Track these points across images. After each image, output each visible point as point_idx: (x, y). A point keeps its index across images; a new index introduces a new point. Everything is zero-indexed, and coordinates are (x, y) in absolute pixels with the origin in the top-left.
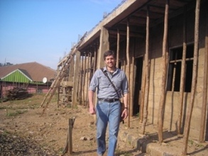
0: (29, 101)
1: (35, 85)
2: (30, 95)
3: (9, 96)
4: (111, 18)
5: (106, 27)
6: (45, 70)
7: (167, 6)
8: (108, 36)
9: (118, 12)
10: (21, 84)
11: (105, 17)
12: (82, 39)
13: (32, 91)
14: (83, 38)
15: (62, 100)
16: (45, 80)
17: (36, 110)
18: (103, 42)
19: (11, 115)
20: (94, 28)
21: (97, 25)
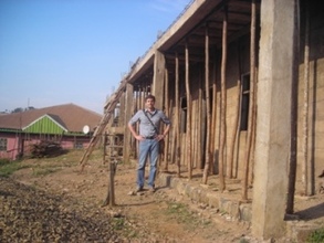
0: (64, 158)
1: (72, 137)
2: (65, 152)
3: (35, 152)
4: (166, 38)
5: (161, 50)
6: (86, 116)
7: (225, 23)
8: (164, 61)
9: (173, 31)
10: (52, 135)
11: (159, 38)
12: (134, 67)
13: (68, 145)
14: (135, 65)
15: (109, 154)
16: (86, 130)
17: (73, 168)
18: (158, 70)
19: (39, 174)
20: (147, 52)
21: (151, 48)
